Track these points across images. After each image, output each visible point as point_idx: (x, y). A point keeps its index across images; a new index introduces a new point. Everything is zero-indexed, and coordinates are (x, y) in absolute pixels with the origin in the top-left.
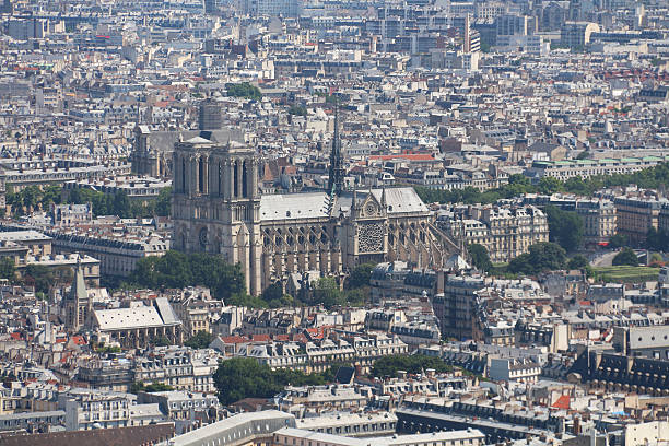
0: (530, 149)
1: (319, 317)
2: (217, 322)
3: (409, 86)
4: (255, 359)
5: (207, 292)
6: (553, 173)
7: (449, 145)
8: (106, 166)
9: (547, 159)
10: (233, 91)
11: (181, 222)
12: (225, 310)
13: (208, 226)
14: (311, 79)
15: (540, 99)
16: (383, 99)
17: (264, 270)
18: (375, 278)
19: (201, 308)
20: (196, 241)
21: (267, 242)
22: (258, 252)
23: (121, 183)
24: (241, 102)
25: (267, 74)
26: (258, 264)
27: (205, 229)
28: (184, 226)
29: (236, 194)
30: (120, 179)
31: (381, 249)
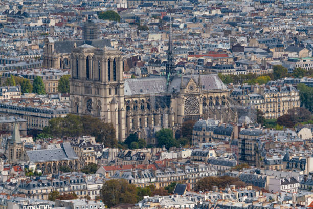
0: (286, 50)
1: (163, 154)
2: (100, 158)
3: (210, 12)
4: (125, 180)
5: (93, 139)
6: (300, 64)
7: (237, 48)
8: (28, 62)
9: (297, 56)
10: (103, 16)
11: (76, 96)
12: (104, 150)
13: (93, 99)
14: (149, 8)
15: (291, 19)
16: (195, 20)
17: (127, 125)
18: (195, 130)
19: (90, 149)
20: (85, 108)
21: (128, 108)
22: (123, 114)
23: (36, 73)
24: (108, 22)
25: (123, 6)
26: (123, 121)
27: (91, 100)
28: (77, 98)
29: (109, 79)
30: (36, 70)
31: (198, 112)
